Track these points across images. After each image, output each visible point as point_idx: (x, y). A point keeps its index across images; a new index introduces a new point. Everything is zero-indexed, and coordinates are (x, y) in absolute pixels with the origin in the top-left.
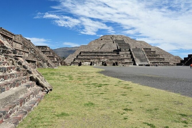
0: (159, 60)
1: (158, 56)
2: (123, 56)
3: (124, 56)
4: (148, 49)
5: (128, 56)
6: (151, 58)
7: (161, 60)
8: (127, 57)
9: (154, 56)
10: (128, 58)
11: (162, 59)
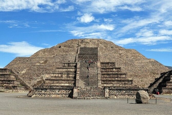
0: (123, 83)
1: (124, 76)
2: (60, 75)
3: (62, 76)
4: (110, 64)
5: (70, 75)
6: (110, 79)
7: (126, 82)
8: (67, 77)
9: (116, 76)
10: (69, 79)
11: (128, 81)
